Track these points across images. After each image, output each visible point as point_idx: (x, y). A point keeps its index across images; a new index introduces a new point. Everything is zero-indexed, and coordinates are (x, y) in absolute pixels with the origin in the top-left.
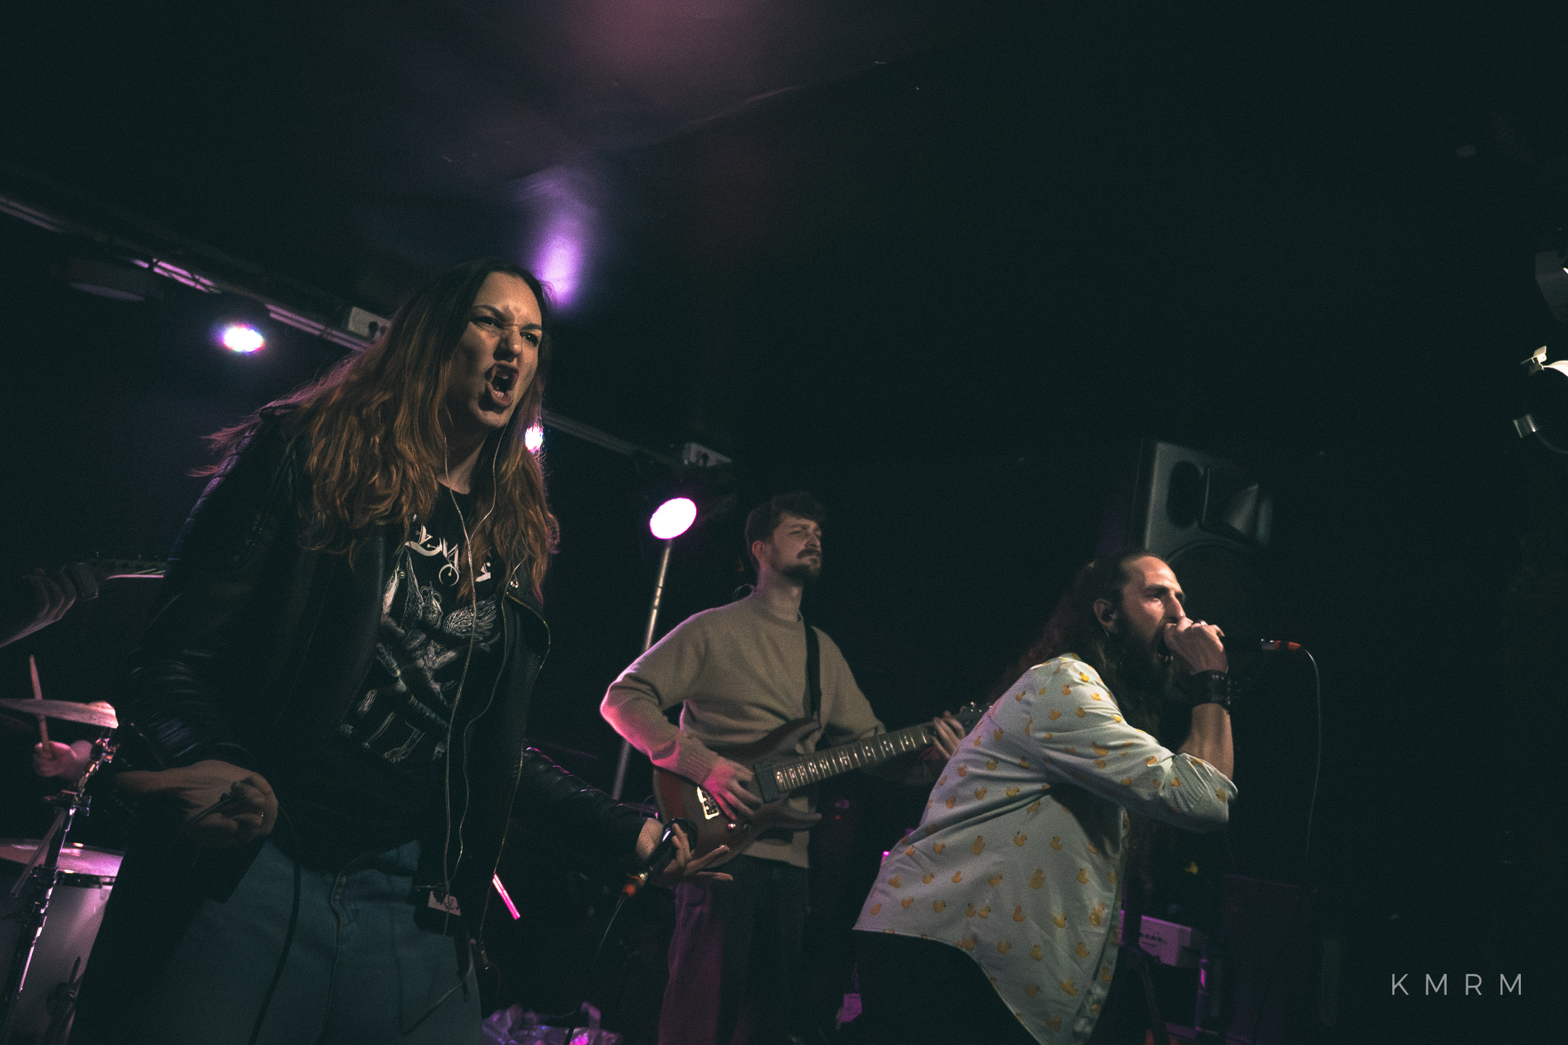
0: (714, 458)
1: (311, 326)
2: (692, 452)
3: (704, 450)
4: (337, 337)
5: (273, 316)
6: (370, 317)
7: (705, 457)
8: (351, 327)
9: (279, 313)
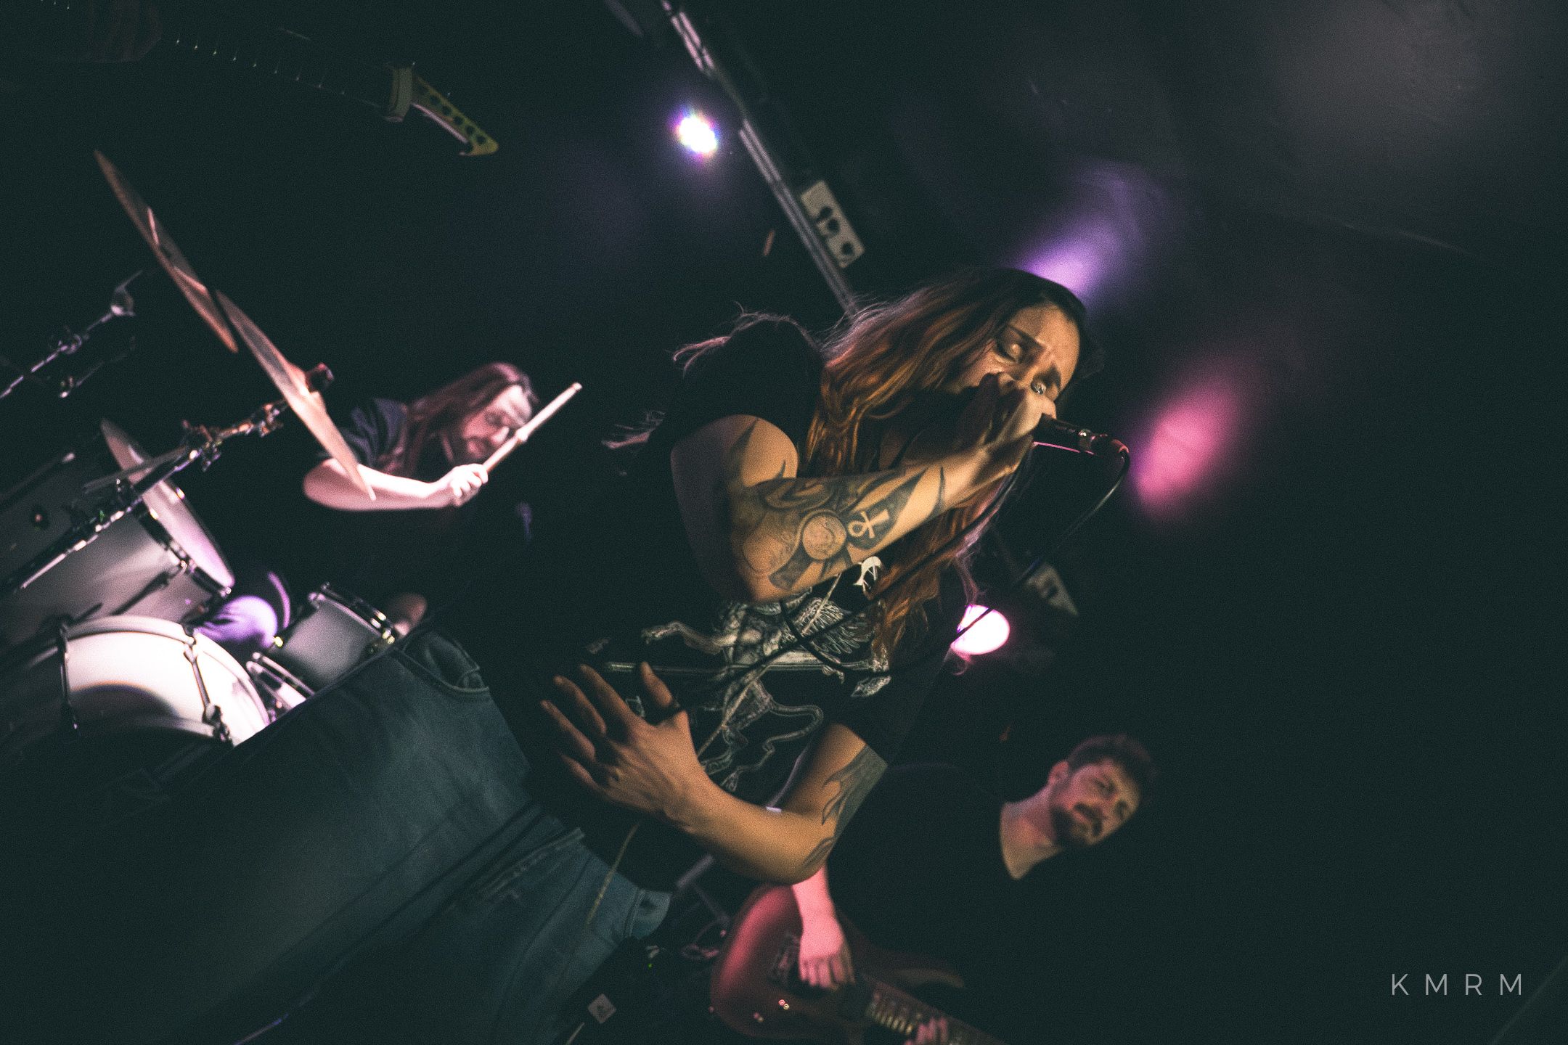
0: (1062, 599)
1: (767, 168)
2: (1044, 577)
3: (1058, 583)
4: (785, 198)
5: (742, 134)
6: (829, 201)
7: (1053, 592)
8: (806, 197)
9: (749, 136)
